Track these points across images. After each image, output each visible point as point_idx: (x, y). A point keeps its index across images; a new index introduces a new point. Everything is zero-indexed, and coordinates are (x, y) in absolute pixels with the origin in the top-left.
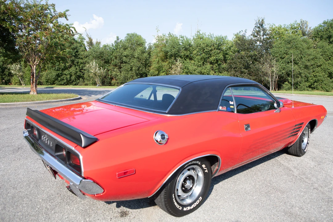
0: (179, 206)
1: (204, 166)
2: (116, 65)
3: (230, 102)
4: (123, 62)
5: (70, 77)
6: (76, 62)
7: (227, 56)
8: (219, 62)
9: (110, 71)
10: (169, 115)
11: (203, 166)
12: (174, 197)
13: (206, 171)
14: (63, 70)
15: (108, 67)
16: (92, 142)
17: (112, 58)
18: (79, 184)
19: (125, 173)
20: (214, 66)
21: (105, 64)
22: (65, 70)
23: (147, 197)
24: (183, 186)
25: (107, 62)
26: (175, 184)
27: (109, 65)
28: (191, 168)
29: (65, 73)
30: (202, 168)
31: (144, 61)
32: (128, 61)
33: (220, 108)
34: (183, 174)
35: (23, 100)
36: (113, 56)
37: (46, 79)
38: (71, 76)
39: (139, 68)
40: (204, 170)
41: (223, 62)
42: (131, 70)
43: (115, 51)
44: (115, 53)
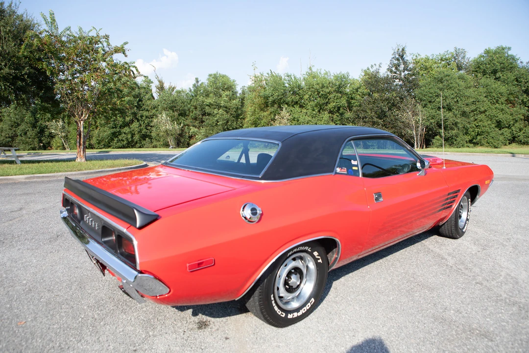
0: (280, 312)
1: (316, 254)
2: (196, 119)
3: (352, 161)
4: (205, 113)
5: (133, 137)
6: (139, 115)
7: (353, 101)
8: (341, 110)
10: (263, 181)
11: (314, 253)
12: (272, 299)
13: (320, 261)
14: (122, 127)
15: (184, 120)
16: (151, 220)
17: (190, 108)
18: (134, 281)
19: (199, 265)
20: (335, 117)
21: (181, 117)
22: (124, 127)
23: (233, 299)
24: (286, 283)
25: (183, 114)
26: (274, 281)
27: (186, 117)
28: (297, 257)
29: (124, 131)
30: (313, 257)
31: (235, 111)
32: (212, 112)
33: (338, 170)
34: (286, 266)
35: (66, 169)
36: (191, 106)
37: (97, 140)
40: (316, 260)
41: (346, 111)
43: (195, 98)
44: (194, 102)
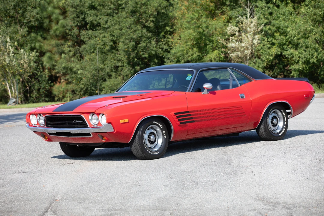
2: (64, 37)
4: (86, 24)
9: (48, 54)
15: (39, 41)
17: (53, 13)
21: (33, 35)
25: (37, 28)
27: (43, 35)
31: (152, 21)
32: (102, 22)
36: (55, 8)
39: (137, 43)
42: (114, 48)
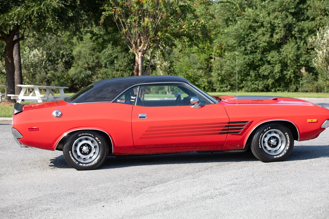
0: (75, 161)
1: (97, 139)
5: (282, 71)
6: (296, 29)
10: (75, 103)
12: (70, 153)
13: (100, 143)
14: (265, 51)
16: (19, 112)
19: (32, 129)
22: (269, 51)
29: (269, 58)
33: (119, 101)
37: (219, 75)
38: (284, 66)
